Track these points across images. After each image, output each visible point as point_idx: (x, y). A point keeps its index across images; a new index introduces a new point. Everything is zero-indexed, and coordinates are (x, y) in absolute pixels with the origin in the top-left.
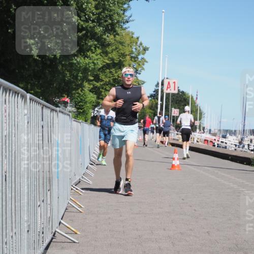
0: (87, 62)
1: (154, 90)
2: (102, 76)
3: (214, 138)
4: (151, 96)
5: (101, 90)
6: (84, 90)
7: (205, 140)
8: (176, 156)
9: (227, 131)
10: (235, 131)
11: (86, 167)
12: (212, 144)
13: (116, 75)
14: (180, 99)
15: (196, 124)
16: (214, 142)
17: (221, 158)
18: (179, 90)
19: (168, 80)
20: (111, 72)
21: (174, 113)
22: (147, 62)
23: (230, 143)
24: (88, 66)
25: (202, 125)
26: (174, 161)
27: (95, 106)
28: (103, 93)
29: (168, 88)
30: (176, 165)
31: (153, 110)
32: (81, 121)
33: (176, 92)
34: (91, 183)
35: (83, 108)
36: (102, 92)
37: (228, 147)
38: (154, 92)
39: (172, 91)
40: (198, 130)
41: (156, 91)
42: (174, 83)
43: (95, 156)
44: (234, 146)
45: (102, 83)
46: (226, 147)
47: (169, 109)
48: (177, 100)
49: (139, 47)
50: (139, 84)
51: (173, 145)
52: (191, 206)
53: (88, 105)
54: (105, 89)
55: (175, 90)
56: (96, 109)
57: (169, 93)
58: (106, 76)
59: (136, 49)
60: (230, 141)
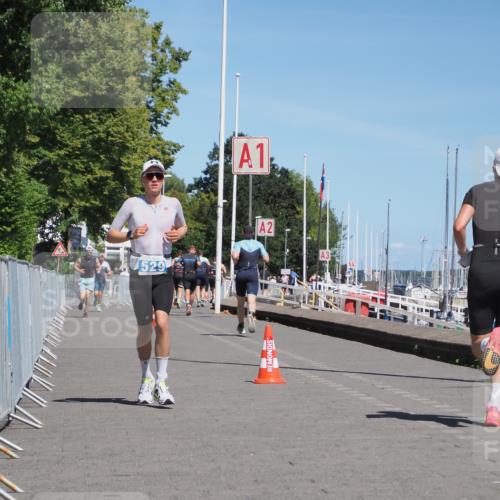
0: (21, 97)
1: (205, 168)
2: (63, 134)
3: (372, 294)
4: (199, 184)
5: (60, 171)
6: (14, 172)
7: (348, 301)
8: (270, 346)
9: (406, 274)
10: (429, 274)
11: (25, 383)
12: (368, 311)
13: (101, 128)
14: (276, 191)
15: (321, 259)
16: (371, 304)
17: (392, 348)
18: (273, 167)
19: (243, 141)
20: (86, 122)
21: (263, 229)
22: (184, 92)
23: (416, 306)
24: (23, 108)
25: (337, 260)
26: (264, 360)
27: (46, 216)
28: (65, 180)
29: (242, 161)
30: (270, 370)
31: (205, 222)
32: (7, 257)
33: (266, 170)
34: (39, 424)
35: (14, 222)
36: (63, 176)
37: (409, 319)
38: (206, 172)
39: (255, 168)
40: (328, 275)
41: (212, 171)
42: (261, 146)
43: (48, 351)
44: (428, 315)
45: (62, 152)
46: (405, 319)
47: (247, 217)
48: (270, 195)
49: (163, 51)
50: (164, 153)
51: (260, 315)
52: (313, 482)
53: (27, 213)
54: (73, 167)
55: (262, 166)
56: (49, 223)
57: (248, 176)
58: (74, 133)
59: (154, 57)
60: (414, 301)
